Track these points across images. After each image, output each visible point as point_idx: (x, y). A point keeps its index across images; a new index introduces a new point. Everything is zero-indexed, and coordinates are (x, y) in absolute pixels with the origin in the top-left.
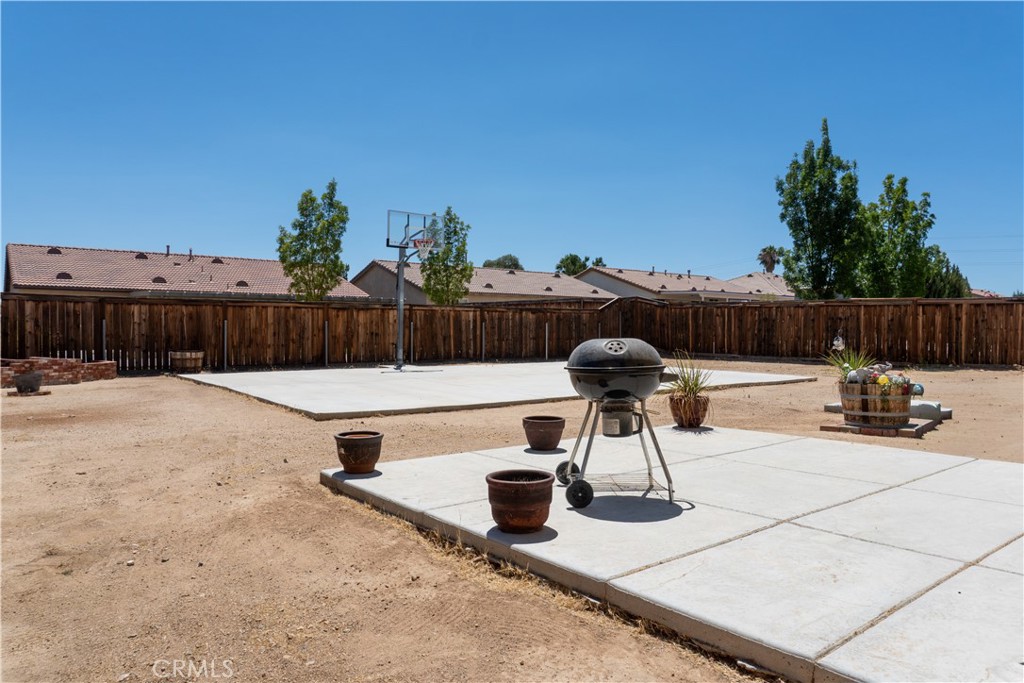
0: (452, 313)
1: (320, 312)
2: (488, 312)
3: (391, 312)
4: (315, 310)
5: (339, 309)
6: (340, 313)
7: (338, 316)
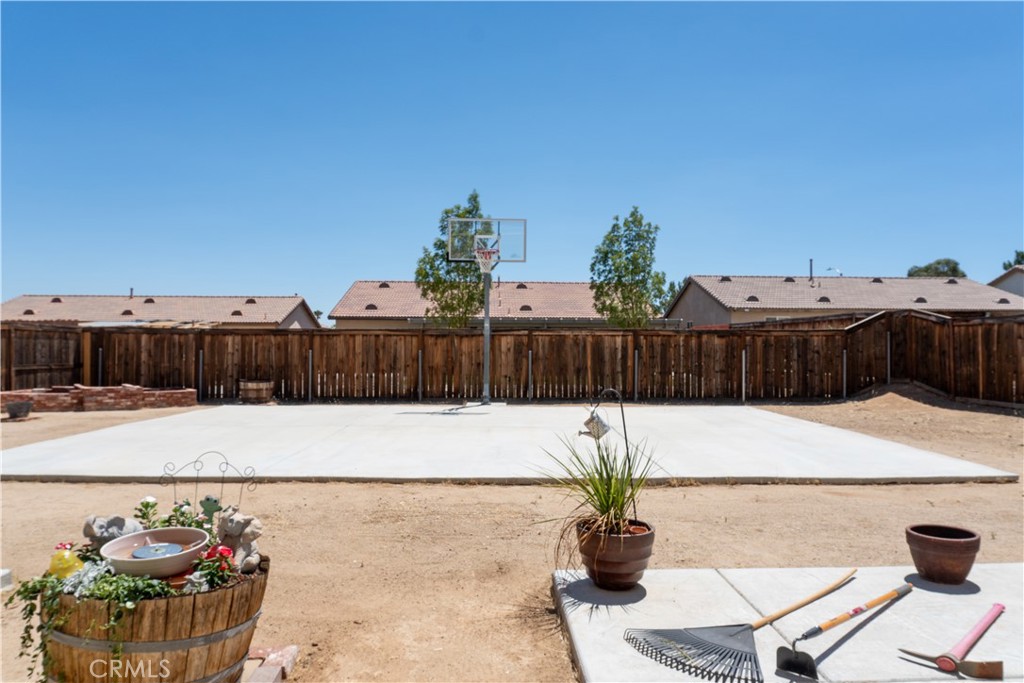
0: (590, 339)
1: (415, 340)
2: (646, 337)
3: (504, 340)
4: (408, 338)
5: (437, 337)
6: (439, 341)
7: (436, 344)
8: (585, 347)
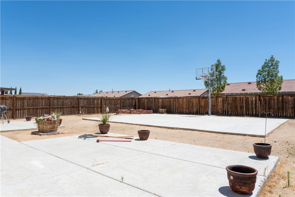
0: (244, 98)
1: (197, 99)
3: (219, 99)
5: (202, 98)
7: (202, 100)
8: (243, 100)
